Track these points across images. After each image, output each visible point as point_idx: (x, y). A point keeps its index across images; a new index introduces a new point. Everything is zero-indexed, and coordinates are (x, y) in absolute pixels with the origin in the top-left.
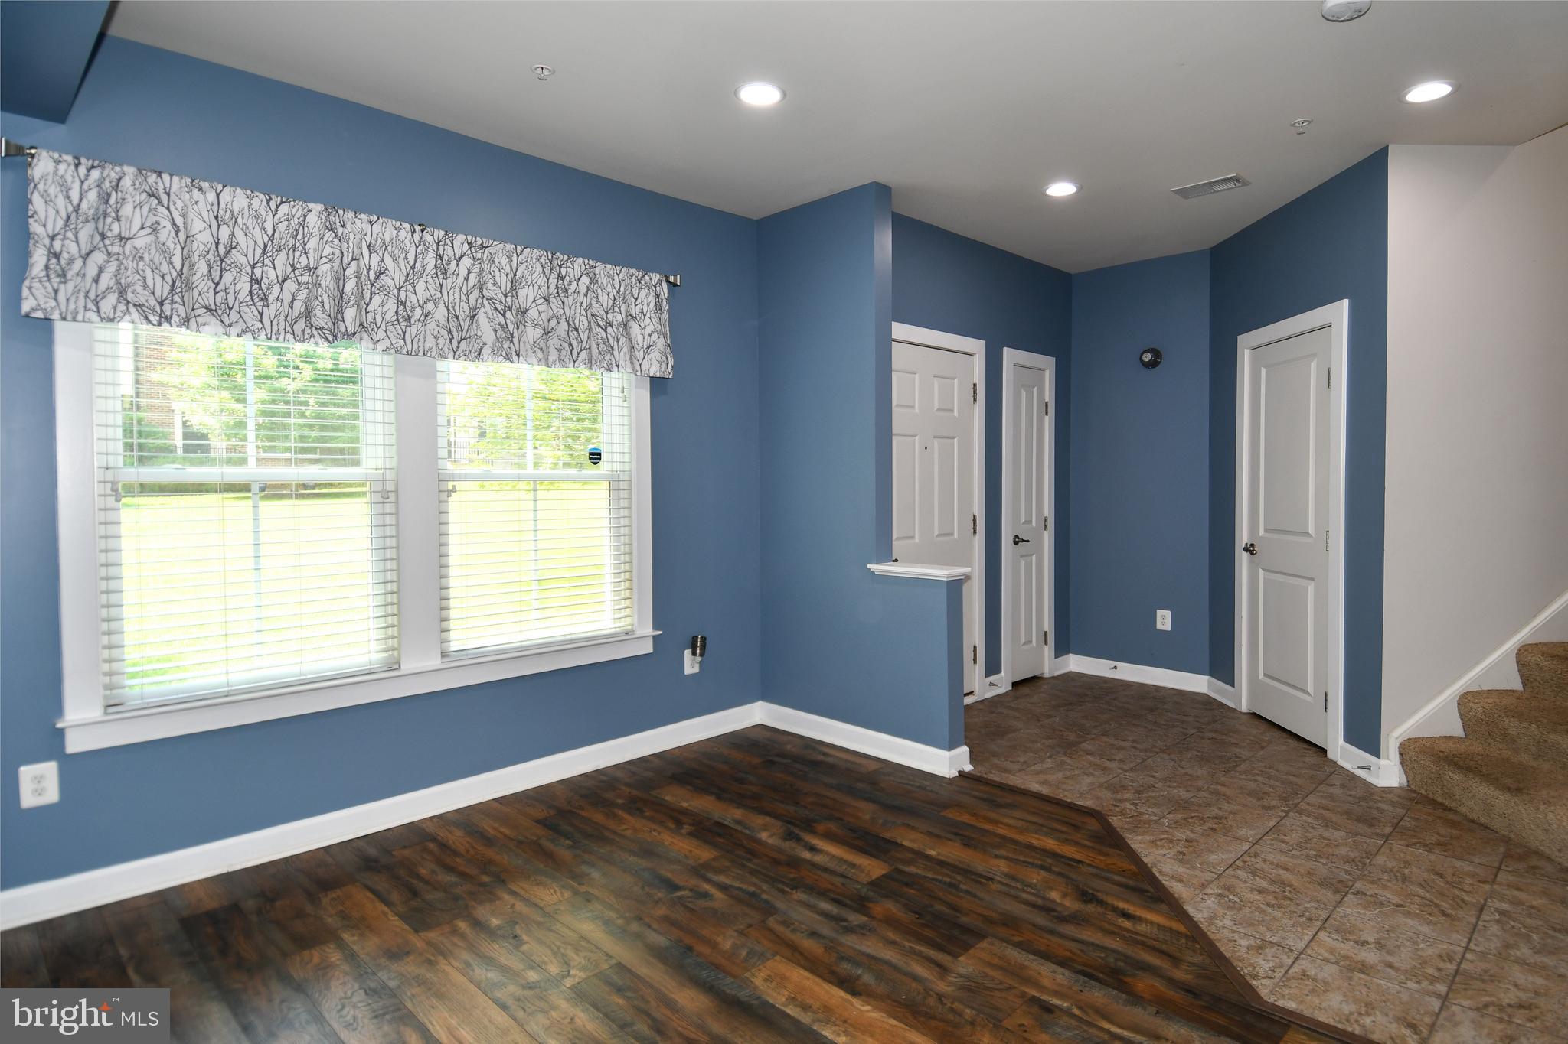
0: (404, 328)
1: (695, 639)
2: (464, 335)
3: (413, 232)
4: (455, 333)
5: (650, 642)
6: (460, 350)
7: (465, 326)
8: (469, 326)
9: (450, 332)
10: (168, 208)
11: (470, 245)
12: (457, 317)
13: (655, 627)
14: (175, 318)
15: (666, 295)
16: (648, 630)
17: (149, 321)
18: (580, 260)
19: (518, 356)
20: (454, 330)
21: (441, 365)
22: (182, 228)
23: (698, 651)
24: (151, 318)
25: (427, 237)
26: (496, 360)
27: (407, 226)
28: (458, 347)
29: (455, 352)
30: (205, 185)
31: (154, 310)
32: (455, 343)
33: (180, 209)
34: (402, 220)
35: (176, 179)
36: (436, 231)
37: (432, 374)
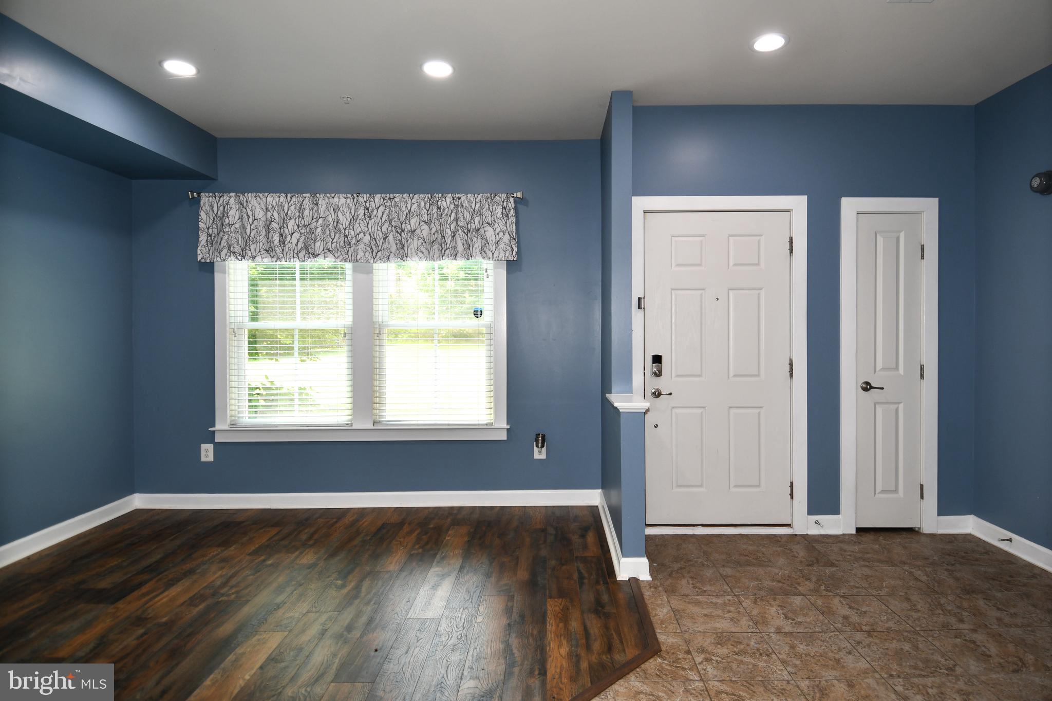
0: (348, 249)
1: (537, 435)
2: (379, 249)
3: (354, 199)
4: (374, 248)
5: (505, 433)
6: (377, 257)
7: (380, 243)
8: (383, 244)
9: (371, 248)
10: (246, 209)
11: (384, 199)
12: (375, 240)
13: (508, 423)
14: (246, 257)
15: (513, 206)
16: (505, 425)
17: (238, 259)
18: (450, 195)
19: (407, 257)
20: (374, 247)
21: (375, 266)
22: (251, 216)
23: (540, 445)
24: (239, 257)
25: (361, 199)
26: (396, 261)
27: (349, 195)
28: (376, 256)
29: (374, 259)
30: (261, 195)
31: (240, 254)
32: (374, 253)
33: (250, 208)
34: (346, 193)
35: (250, 194)
36: (365, 195)
37: (370, 271)
